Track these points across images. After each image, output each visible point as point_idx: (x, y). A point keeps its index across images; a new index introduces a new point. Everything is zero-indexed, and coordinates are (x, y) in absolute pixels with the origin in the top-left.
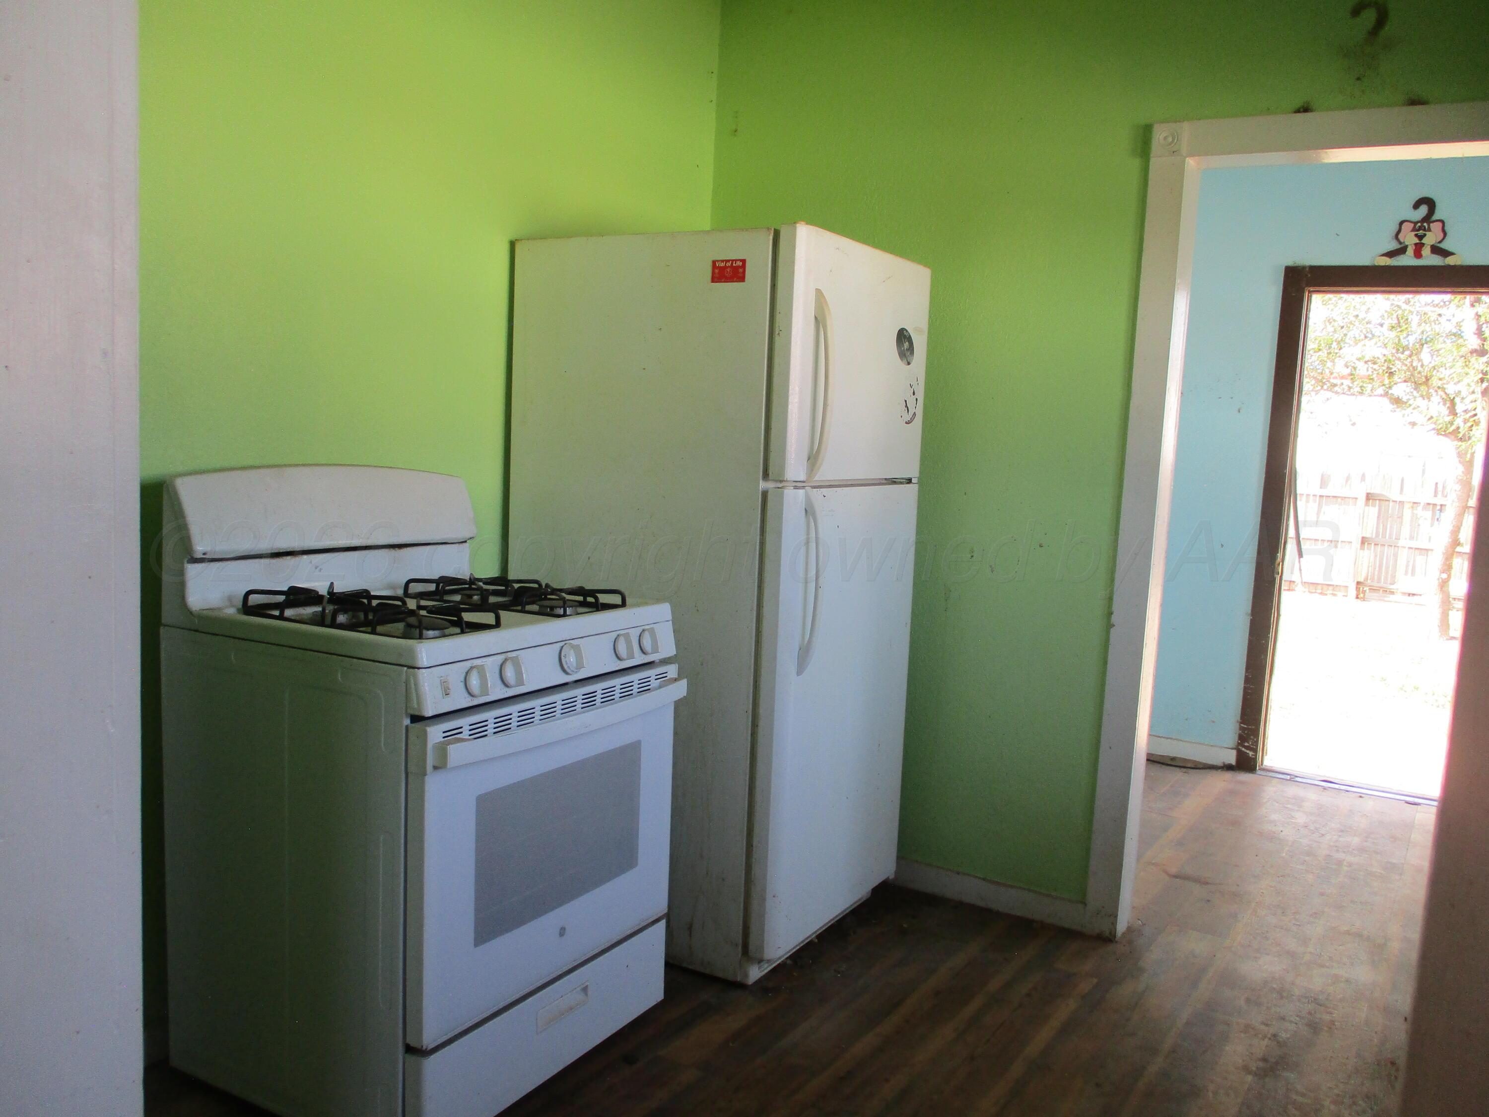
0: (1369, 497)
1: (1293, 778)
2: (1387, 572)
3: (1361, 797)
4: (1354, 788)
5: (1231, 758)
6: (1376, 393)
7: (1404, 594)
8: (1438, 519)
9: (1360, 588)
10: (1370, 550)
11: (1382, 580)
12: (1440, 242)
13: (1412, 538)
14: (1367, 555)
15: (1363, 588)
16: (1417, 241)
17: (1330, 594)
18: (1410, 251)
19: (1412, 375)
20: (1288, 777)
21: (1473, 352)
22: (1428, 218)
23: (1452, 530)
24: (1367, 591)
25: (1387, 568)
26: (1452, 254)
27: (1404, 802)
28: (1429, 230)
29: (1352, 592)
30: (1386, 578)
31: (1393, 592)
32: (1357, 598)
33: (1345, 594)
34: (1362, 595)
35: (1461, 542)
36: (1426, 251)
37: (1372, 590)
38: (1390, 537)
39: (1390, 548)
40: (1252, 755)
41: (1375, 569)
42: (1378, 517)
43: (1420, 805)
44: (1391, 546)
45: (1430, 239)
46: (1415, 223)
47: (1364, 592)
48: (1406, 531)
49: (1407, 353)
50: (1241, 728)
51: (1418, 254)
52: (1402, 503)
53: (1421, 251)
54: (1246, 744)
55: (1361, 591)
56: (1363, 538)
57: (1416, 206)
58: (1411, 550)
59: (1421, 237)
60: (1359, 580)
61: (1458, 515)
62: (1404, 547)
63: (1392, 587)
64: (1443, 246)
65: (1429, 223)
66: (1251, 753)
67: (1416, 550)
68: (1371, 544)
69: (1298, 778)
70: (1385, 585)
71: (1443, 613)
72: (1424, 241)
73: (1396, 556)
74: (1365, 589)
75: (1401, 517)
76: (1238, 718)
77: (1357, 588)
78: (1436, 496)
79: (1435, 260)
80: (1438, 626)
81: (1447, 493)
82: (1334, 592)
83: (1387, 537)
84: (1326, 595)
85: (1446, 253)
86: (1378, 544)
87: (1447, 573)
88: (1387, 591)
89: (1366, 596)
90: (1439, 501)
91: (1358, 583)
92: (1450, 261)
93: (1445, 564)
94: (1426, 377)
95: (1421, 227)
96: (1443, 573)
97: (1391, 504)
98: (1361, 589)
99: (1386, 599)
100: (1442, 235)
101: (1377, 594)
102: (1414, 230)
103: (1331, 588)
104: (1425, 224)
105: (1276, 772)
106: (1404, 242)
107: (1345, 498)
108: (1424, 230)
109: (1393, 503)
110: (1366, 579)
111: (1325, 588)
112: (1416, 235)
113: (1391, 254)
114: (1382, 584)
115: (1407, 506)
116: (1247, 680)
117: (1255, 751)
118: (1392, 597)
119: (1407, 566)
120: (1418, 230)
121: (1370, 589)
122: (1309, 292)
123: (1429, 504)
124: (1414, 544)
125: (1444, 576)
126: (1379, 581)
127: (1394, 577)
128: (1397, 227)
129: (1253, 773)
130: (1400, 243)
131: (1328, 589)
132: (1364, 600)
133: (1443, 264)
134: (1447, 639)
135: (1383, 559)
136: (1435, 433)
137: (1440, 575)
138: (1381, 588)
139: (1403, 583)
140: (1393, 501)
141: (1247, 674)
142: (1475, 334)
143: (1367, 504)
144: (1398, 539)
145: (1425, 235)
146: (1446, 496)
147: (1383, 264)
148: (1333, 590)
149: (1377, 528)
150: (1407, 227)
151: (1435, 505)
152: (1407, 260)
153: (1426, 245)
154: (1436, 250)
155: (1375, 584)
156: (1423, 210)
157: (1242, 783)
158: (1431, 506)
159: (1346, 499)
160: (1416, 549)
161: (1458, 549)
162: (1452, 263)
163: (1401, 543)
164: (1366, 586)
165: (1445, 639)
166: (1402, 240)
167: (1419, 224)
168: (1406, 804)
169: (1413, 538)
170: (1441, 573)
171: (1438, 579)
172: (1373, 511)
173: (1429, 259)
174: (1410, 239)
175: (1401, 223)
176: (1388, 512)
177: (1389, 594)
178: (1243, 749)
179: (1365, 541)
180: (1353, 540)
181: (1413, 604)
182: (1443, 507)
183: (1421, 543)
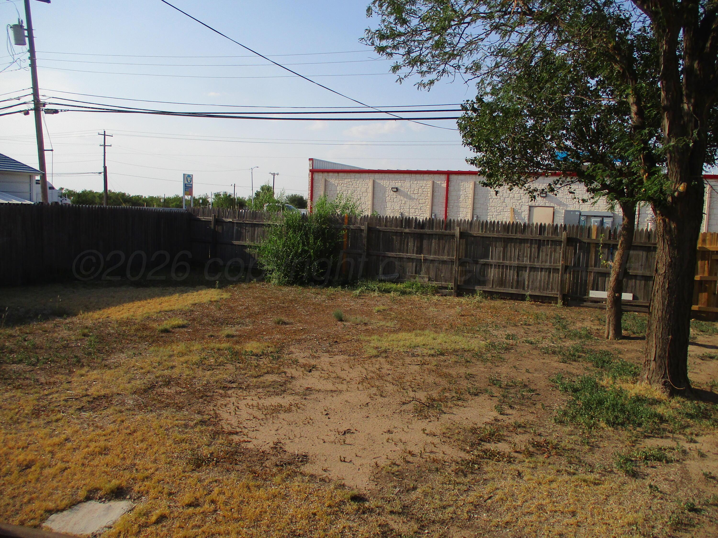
0: (570, 240)
2: (581, 288)
7: (592, 301)
8: (611, 254)
9: (564, 298)
10: (571, 274)
13: (595, 266)
14: (569, 277)
15: (567, 298)
17: (547, 302)
23: (622, 263)
24: (569, 300)
25: (581, 285)
29: (560, 301)
30: (581, 291)
31: (585, 300)
32: (564, 305)
33: (556, 302)
34: (566, 303)
37: (573, 299)
38: (583, 265)
41: (574, 286)
42: (575, 253)
44: (583, 271)
47: (567, 301)
48: (592, 261)
52: (589, 244)
58: (595, 273)
60: (564, 293)
61: (626, 251)
62: (591, 272)
63: (585, 297)
67: (599, 274)
68: (571, 270)
70: (580, 296)
73: (586, 277)
78: (610, 238)
81: (617, 237)
82: (549, 301)
83: (581, 266)
86: (575, 270)
88: (581, 300)
89: (569, 304)
90: (612, 242)
91: (563, 295)
93: (618, 282)
99: (582, 305)
103: (547, 298)
109: (584, 244)
110: (569, 292)
111: (544, 298)
114: (578, 295)
115: (592, 246)
118: (585, 304)
119: (593, 284)
123: (606, 244)
124: (596, 269)
126: (577, 293)
127: (585, 291)
132: (568, 306)
134: (620, 338)
138: (578, 298)
139: (592, 294)
140: (584, 242)
143: (567, 245)
144: (587, 266)
146: (616, 239)
149: (575, 260)
151: (609, 245)
155: (574, 295)
159: (555, 242)
163: (590, 269)
164: (569, 297)
169: (597, 266)
170: (615, 289)
172: (570, 250)
177: (583, 302)
179: (566, 268)
180: (560, 268)
181: (597, 308)
182: (615, 247)
183: (602, 269)
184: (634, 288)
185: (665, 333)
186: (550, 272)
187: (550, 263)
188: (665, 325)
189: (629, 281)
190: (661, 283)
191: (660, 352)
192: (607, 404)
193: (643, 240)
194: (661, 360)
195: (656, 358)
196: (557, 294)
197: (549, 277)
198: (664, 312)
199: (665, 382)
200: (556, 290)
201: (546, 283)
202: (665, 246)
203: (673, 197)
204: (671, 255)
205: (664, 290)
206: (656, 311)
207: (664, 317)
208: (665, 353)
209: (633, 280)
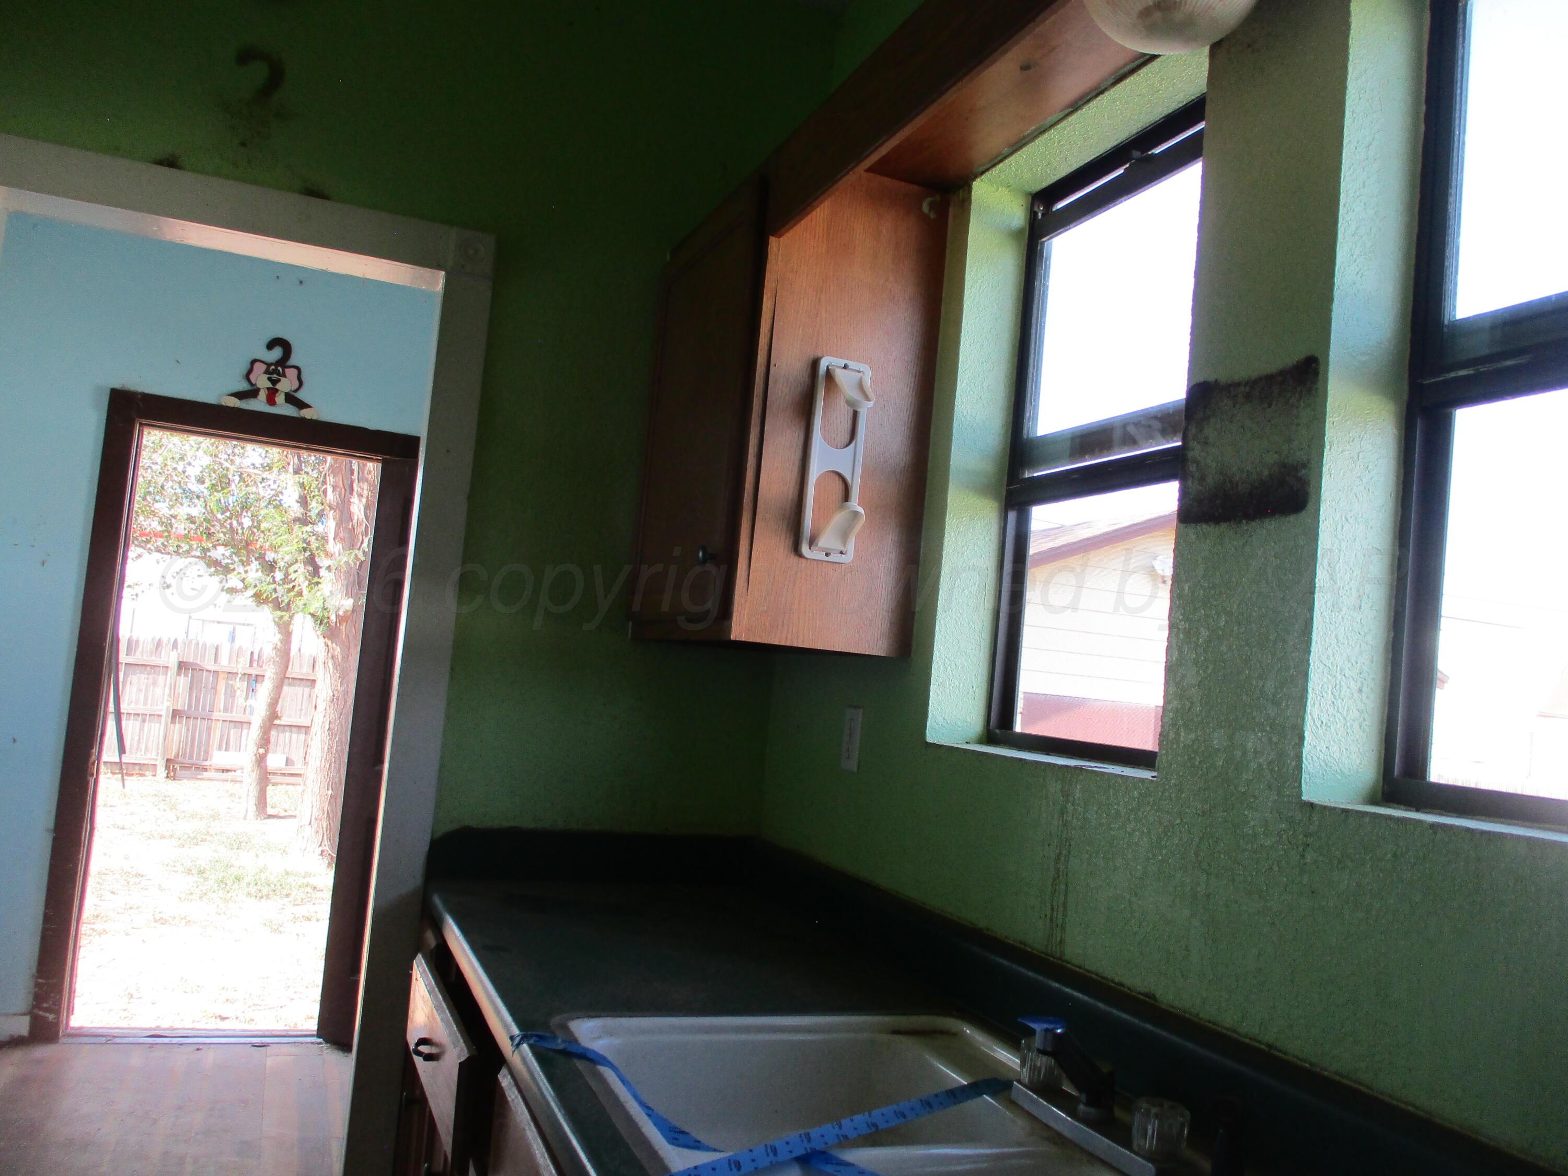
0: (182, 666)
1: (109, 1040)
2: (199, 748)
3: (198, 1049)
4: (188, 1039)
5: (22, 1026)
6: (193, 554)
7: (217, 770)
8: (253, 690)
9: (169, 766)
10: (182, 724)
11: (195, 758)
12: (296, 391)
13: (226, 710)
14: (178, 730)
15: (174, 766)
16: (270, 385)
17: (137, 774)
18: (263, 395)
19: (233, 539)
20: (103, 1040)
21: (296, 520)
22: (283, 362)
23: (269, 703)
24: (178, 768)
25: (200, 742)
26: (307, 406)
27: (250, 1045)
28: (284, 375)
29: (162, 771)
30: (199, 754)
31: (206, 769)
32: (167, 777)
33: (154, 773)
34: (172, 774)
35: (279, 715)
36: (280, 399)
37: (184, 767)
38: (204, 709)
39: (203, 721)
40: (54, 1019)
41: (186, 744)
42: (191, 688)
43: (269, 1046)
44: (205, 719)
45: (285, 385)
46: (269, 365)
47: (175, 770)
48: (221, 703)
49: (228, 514)
50: (37, 985)
51: (271, 401)
52: (216, 673)
53: (275, 396)
54: (45, 1005)
55: (171, 768)
56: (174, 711)
57: (271, 345)
58: (225, 723)
59: (275, 382)
60: (169, 757)
61: (277, 687)
62: (218, 720)
63: (205, 763)
64: (301, 395)
65: (285, 367)
66: (51, 1017)
67: (231, 724)
68: (183, 717)
69: (117, 1039)
70: (197, 762)
71: (261, 790)
72: (278, 386)
73: (209, 729)
74: (175, 767)
75: (215, 688)
76: (34, 970)
77: (166, 766)
78: (251, 665)
79: (289, 411)
80: (256, 805)
81: (263, 663)
82: (141, 772)
83: (200, 710)
84: (132, 775)
85: (301, 405)
86: (190, 718)
87: (264, 748)
88: (199, 768)
89: (177, 775)
90: (254, 671)
91: (168, 760)
92: (306, 414)
93: (262, 738)
94: (246, 541)
95: (276, 370)
96: (261, 748)
97: (205, 674)
98: (171, 766)
99: (199, 777)
100: (296, 384)
101: (189, 772)
102: (267, 372)
103: (137, 767)
104: (280, 368)
105: (86, 1036)
106: (256, 384)
107: (154, 666)
108: (279, 374)
109: (207, 673)
110: (177, 755)
111: (131, 767)
112: (269, 379)
113: (240, 395)
114: (194, 761)
115: (221, 676)
116: (47, 919)
117: (58, 1012)
118: (205, 774)
119: (221, 740)
120: (271, 373)
121: (180, 766)
122: (141, 424)
123: (245, 674)
124: (228, 716)
125: (262, 751)
126: (191, 757)
127: (207, 752)
128: (249, 366)
129: (54, 1043)
130: (252, 384)
131: (134, 769)
132: (174, 779)
133: (298, 416)
134: (265, 818)
135: (195, 733)
136: (254, 600)
137: (257, 750)
138: (193, 764)
139: (219, 758)
140: (207, 670)
141: (47, 911)
142: (298, 502)
143: (179, 674)
144: (211, 711)
145: (279, 380)
146: (261, 667)
147: (231, 405)
148: (140, 769)
149: (190, 700)
150: (259, 368)
151: (250, 675)
152: (259, 405)
153: (279, 392)
154: (291, 399)
155: (187, 760)
156: (277, 353)
157: (39, 1062)
158: (247, 676)
159: (156, 668)
160: (230, 721)
161: (277, 722)
162: (308, 417)
163: (216, 715)
164: (177, 763)
165: (262, 818)
166: (253, 382)
167: (273, 367)
168: (253, 1048)
169: (228, 710)
170: (258, 748)
171: (256, 755)
172: (183, 682)
173: (283, 409)
174: (263, 382)
175: (254, 362)
176: (202, 681)
177: (202, 771)
178: (41, 1013)
179: (176, 714)
180: (163, 713)
181: (227, 781)
182: (259, 678)
183: (236, 716)
184: (287, 747)
185: (324, 787)
186: (144, 721)
187: (145, 704)
188: (325, 777)
189: (281, 735)
190: (321, 723)
191: (317, 814)
192: (247, 880)
193: (304, 670)
194: (318, 824)
195: (312, 823)
196: (156, 760)
197: (142, 729)
198: (323, 761)
199: (322, 851)
200: (154, 753)
201: (136, 738)
202: (326, 676)
203: (337, 616)
204: (333, 687)
205: (324, 732)
206: (314, 759)
207: (322, 767)
208: (323, 814)
209: (288, 734)
